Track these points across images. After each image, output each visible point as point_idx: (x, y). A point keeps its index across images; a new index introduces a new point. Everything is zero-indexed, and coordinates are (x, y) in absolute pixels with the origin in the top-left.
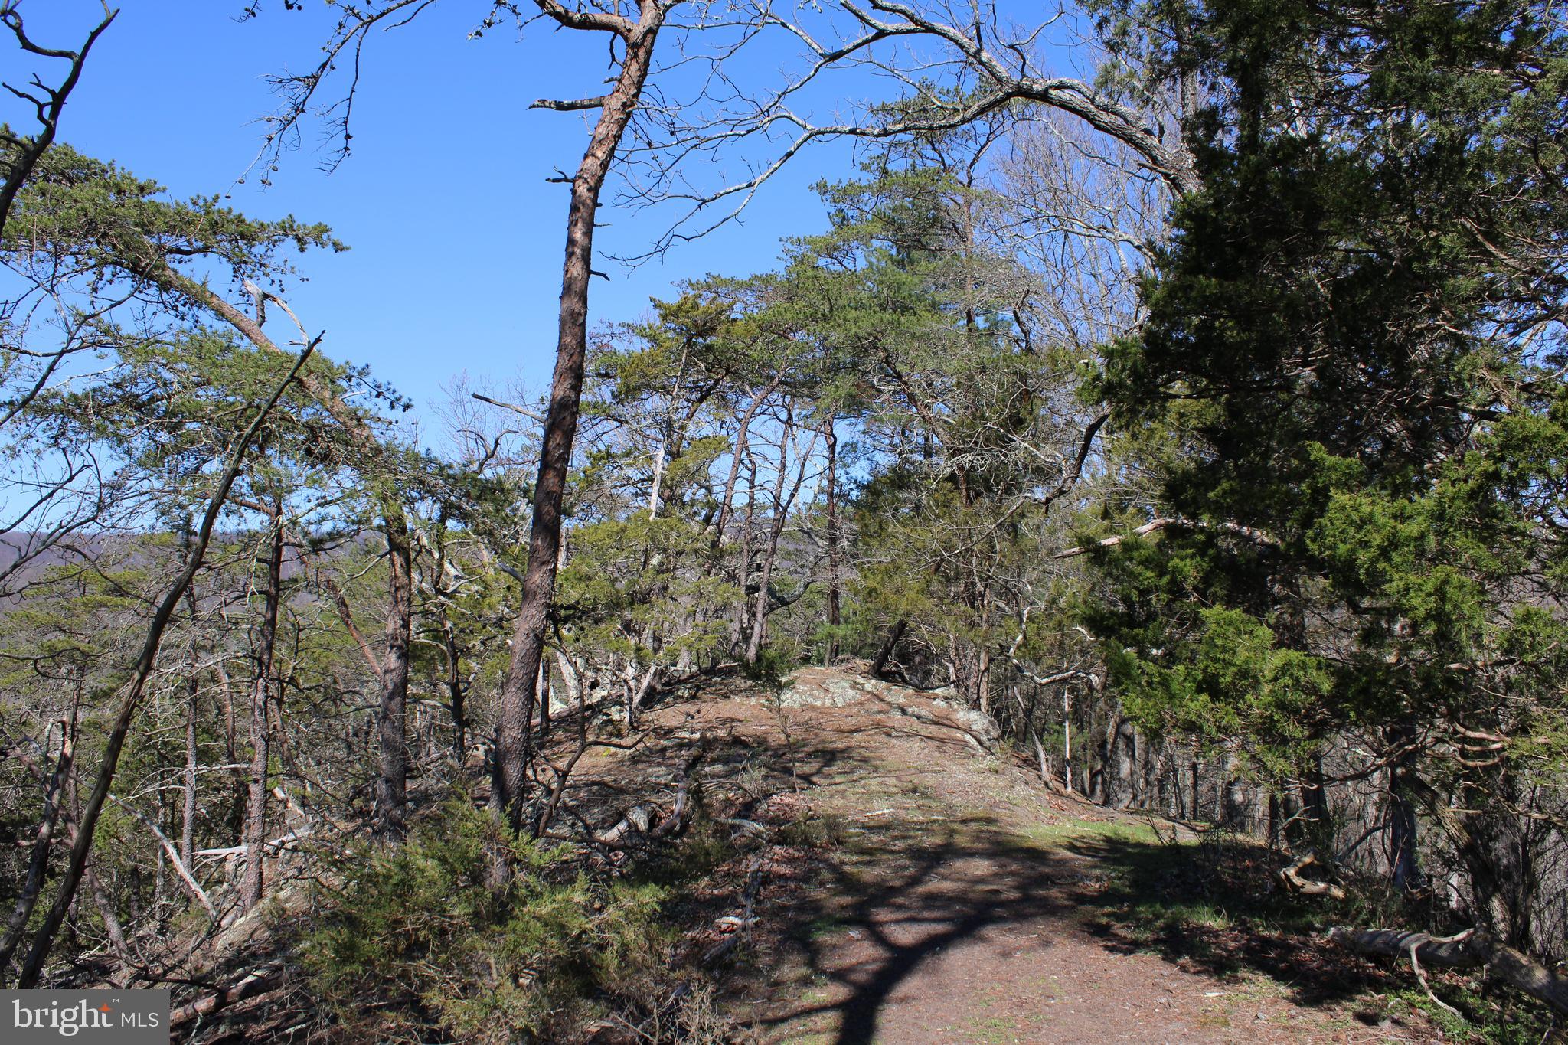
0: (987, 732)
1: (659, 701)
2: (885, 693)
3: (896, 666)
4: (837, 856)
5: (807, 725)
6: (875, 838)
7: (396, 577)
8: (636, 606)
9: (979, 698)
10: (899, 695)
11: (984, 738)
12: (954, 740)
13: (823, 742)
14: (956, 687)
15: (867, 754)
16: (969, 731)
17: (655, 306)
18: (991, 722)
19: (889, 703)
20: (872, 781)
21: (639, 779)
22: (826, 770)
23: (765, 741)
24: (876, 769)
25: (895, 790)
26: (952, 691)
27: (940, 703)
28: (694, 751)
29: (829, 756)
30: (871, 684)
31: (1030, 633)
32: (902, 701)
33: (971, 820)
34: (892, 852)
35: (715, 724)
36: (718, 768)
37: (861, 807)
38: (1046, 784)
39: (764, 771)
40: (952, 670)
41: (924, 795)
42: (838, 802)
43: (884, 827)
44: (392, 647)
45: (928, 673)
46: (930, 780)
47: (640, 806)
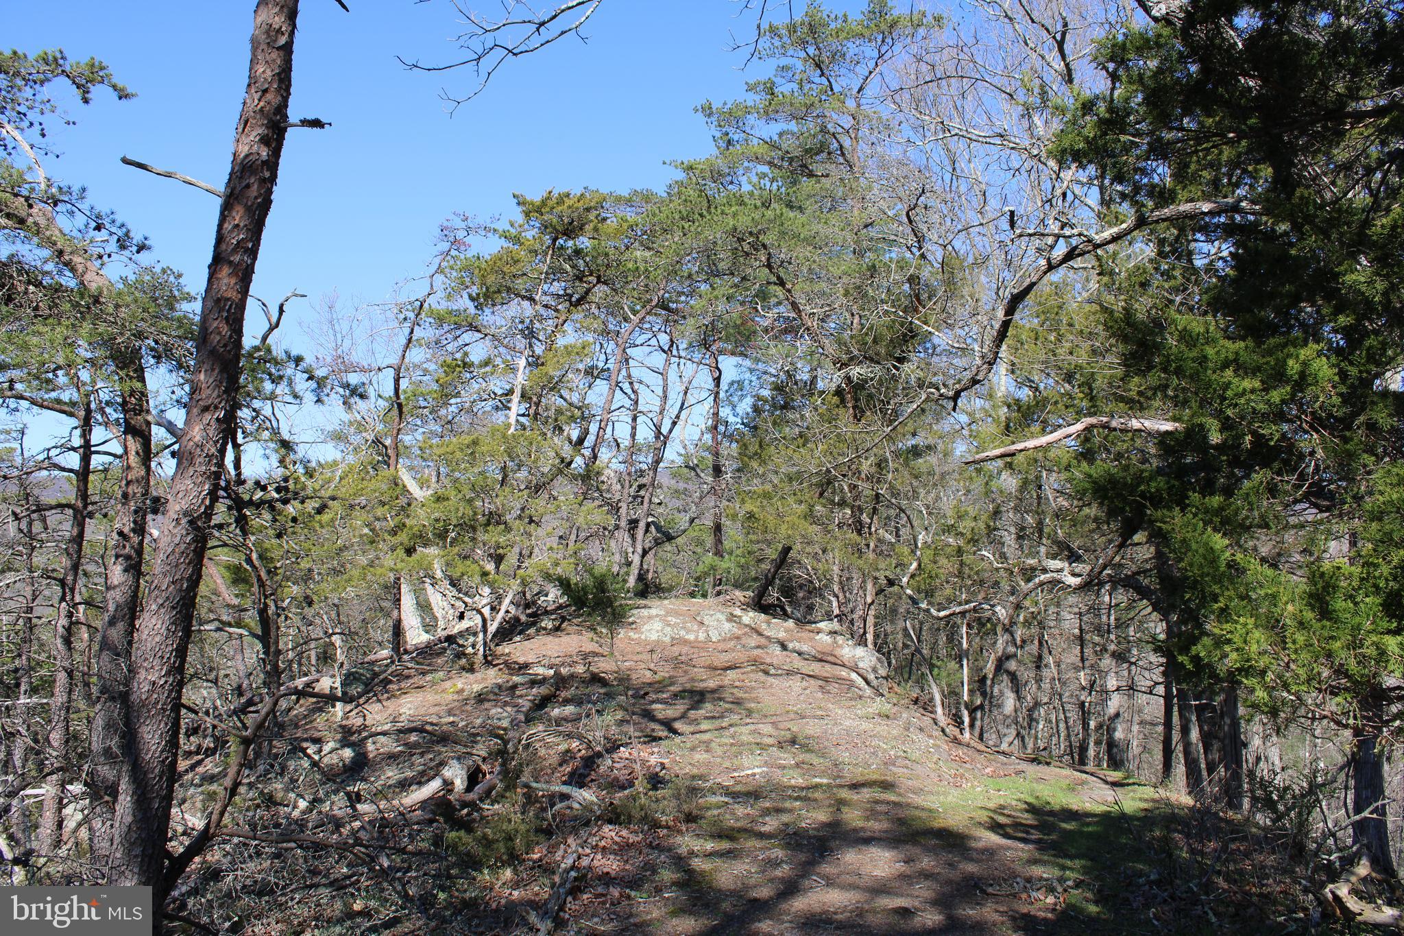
0: (874, 670)
1: (520, 633)
2: (764, 626)
3: (778, 599)
4: (687, 842)
5: (677, 662)
6: (741, 810)
7: (129, 467)
8: (490, 528)
9: (865, 633)
10: (780, 628)
11: (871, 677)
12: (838, 680)
13: (693, 680)
14: (840, 621)
15: (740, 694)
16: (855, 669)
17: (519, 204)
18: (879, 659)
19: (768, 638)
20: (744, 729)
21: (479, 721)
22: (692, 714)
23: (628, 679)
24: (750, 713)
25: (770, 741)
26: (835, 625)
27: (825, 638)
28: (544, 690)
29: (697, 697)
30: (750, 617)
31: (925, 560)
32: (782, 635)
33: (863, 785)
34: (761, 836)
35: (575, 658)
36: (570, 710)
37: (727, 764)
38: (943, 731)
39: (619, 715)
40: (835, 604)
41: (806, 748)
42: (701, 756)
43: (754, 795)
44: (117, 557)
45: (810, 608)
46: (811, 728)
47: (459, 759)
